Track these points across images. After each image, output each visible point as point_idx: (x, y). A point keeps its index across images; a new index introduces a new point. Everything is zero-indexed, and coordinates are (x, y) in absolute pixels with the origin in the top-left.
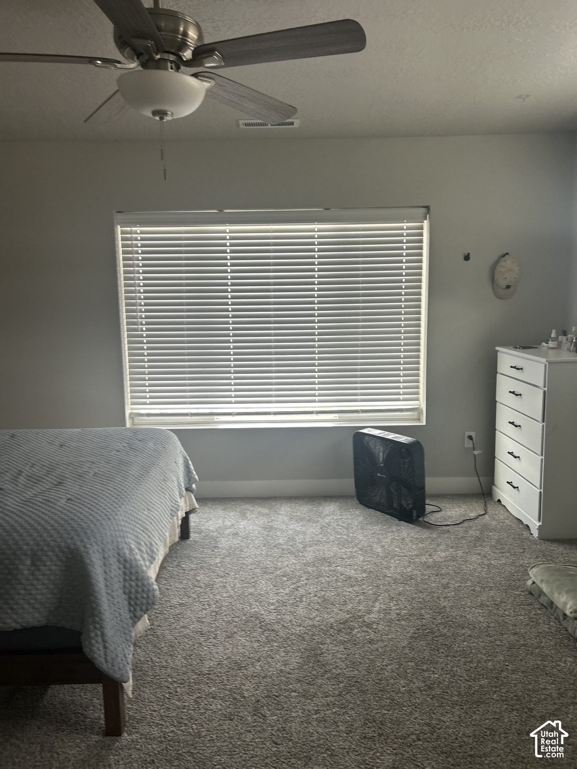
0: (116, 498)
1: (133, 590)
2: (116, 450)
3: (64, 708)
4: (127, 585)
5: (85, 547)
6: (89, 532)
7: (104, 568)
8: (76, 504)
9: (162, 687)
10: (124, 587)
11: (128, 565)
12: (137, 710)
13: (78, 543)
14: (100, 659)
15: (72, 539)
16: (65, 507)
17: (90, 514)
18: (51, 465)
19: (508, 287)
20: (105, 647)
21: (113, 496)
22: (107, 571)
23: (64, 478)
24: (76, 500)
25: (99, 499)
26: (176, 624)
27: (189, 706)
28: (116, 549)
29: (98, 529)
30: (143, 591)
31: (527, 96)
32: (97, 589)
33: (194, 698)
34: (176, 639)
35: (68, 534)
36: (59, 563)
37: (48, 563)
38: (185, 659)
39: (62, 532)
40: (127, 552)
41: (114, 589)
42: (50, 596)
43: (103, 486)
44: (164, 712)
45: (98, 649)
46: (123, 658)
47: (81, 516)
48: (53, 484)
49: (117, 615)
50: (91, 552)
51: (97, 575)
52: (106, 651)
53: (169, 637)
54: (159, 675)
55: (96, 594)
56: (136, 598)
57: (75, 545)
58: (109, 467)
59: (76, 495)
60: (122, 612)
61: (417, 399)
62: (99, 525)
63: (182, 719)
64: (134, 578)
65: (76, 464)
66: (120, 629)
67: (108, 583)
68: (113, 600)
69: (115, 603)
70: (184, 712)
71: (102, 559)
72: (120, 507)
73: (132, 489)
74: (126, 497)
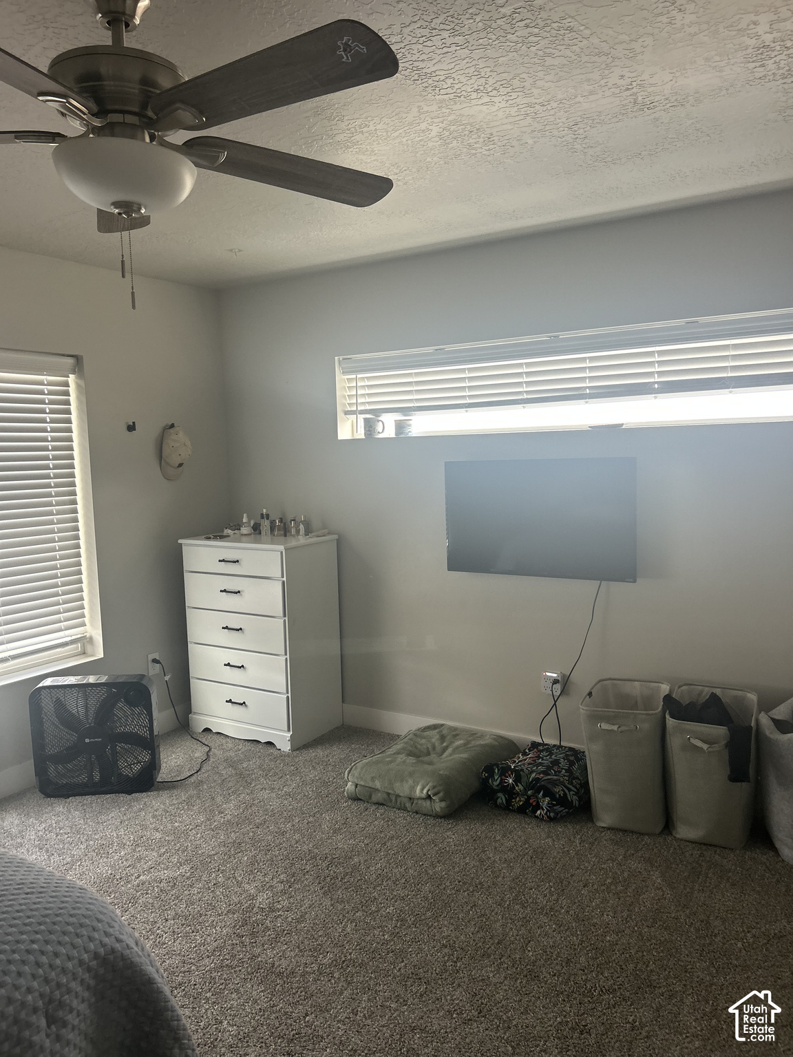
19: (180, 465)
31: (240, 251)
61: (83, 625)
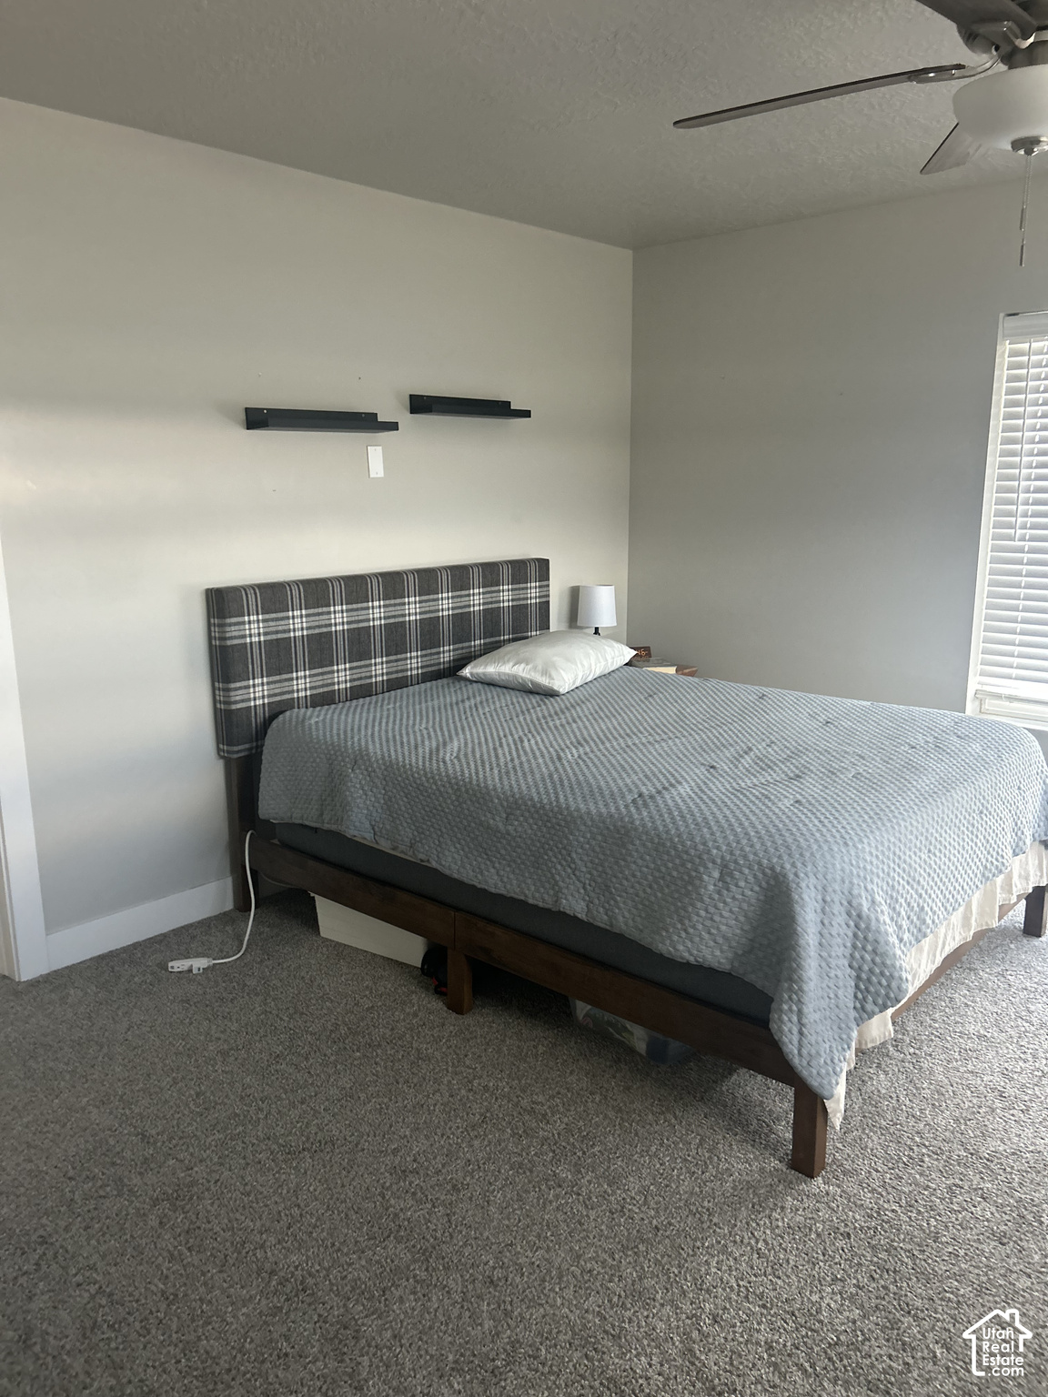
0: (870, 817)
1: (866, 968)
2: (909, 745)
3: (746, 1106)
4: (857, 955)
5: (796, 875)
6: (807, 855)
7: (822, 916)
8: (805, 810)
9: (900, 1142)
10: (852, 956)
11: (863, 926)
12: (849, 1156)
13: (788, 866)
14: (790, 1046)
15: (780, 857)
16: (787, 810)
17: (818, 830)
18: (797, 748)
20: (801, 1033)
21: (867, 813)
22: (826, 922)
23: (806, 771)
24: (807, 805)
25: (843, 811)
26: (960, 1063)
27: (935, 1190)
28: (846, 893)
29: (823, 855)
30: (882, 974)
32: (802, 942)
33: (948, 1182)
34: (952, 1086)
35: (776, 849)
36: (757, 888)
37: (742, 884)
38: (957, 1120)
39: (769, 844)
40: (865, 905)
41: (833, 954)
42: (738, 931)
43: (858, 794)
44: (891, 1179)
45: (790, 1031)
46: (829, 1062)
47: (804, 829)
48: (787, 775)
49: (832, 996)
50: (803, 885)
51: (806, 922)
52: (801, 1039)
53: (941, 1077)
54: (901, 1125)
55: (801, 950)
56: (869, 980)
57: (782, 867)
58: (884, 768)
59: (810, 798)
60: (840, 993)
62: (826, 848)
63: (916, 1201)
64: (869, 948)
65: (834, 754)
66: (833, 1018)
67: (824, 940)
68: (828, 970)
69: (832, 975)
70: (924, 1194)
71: (821, 901)
72: (872, 832)
73: (905, 810)
74: (889, 820)
